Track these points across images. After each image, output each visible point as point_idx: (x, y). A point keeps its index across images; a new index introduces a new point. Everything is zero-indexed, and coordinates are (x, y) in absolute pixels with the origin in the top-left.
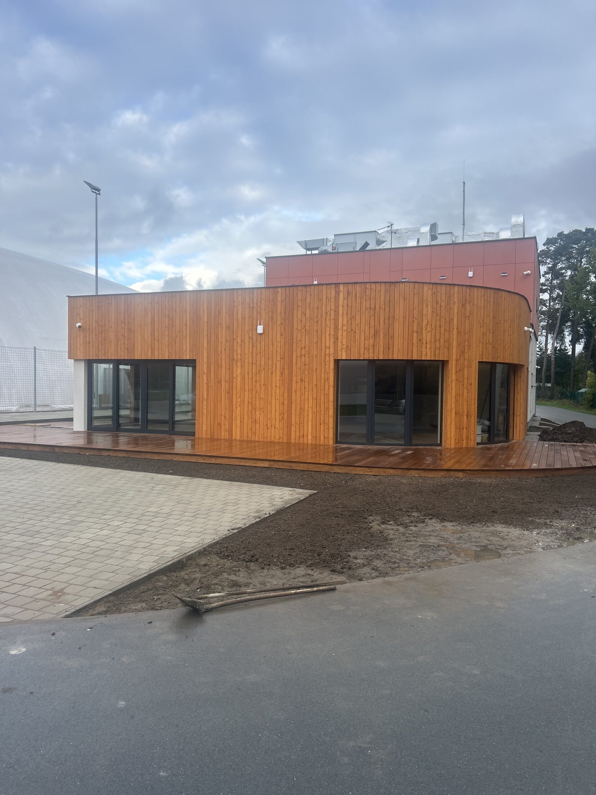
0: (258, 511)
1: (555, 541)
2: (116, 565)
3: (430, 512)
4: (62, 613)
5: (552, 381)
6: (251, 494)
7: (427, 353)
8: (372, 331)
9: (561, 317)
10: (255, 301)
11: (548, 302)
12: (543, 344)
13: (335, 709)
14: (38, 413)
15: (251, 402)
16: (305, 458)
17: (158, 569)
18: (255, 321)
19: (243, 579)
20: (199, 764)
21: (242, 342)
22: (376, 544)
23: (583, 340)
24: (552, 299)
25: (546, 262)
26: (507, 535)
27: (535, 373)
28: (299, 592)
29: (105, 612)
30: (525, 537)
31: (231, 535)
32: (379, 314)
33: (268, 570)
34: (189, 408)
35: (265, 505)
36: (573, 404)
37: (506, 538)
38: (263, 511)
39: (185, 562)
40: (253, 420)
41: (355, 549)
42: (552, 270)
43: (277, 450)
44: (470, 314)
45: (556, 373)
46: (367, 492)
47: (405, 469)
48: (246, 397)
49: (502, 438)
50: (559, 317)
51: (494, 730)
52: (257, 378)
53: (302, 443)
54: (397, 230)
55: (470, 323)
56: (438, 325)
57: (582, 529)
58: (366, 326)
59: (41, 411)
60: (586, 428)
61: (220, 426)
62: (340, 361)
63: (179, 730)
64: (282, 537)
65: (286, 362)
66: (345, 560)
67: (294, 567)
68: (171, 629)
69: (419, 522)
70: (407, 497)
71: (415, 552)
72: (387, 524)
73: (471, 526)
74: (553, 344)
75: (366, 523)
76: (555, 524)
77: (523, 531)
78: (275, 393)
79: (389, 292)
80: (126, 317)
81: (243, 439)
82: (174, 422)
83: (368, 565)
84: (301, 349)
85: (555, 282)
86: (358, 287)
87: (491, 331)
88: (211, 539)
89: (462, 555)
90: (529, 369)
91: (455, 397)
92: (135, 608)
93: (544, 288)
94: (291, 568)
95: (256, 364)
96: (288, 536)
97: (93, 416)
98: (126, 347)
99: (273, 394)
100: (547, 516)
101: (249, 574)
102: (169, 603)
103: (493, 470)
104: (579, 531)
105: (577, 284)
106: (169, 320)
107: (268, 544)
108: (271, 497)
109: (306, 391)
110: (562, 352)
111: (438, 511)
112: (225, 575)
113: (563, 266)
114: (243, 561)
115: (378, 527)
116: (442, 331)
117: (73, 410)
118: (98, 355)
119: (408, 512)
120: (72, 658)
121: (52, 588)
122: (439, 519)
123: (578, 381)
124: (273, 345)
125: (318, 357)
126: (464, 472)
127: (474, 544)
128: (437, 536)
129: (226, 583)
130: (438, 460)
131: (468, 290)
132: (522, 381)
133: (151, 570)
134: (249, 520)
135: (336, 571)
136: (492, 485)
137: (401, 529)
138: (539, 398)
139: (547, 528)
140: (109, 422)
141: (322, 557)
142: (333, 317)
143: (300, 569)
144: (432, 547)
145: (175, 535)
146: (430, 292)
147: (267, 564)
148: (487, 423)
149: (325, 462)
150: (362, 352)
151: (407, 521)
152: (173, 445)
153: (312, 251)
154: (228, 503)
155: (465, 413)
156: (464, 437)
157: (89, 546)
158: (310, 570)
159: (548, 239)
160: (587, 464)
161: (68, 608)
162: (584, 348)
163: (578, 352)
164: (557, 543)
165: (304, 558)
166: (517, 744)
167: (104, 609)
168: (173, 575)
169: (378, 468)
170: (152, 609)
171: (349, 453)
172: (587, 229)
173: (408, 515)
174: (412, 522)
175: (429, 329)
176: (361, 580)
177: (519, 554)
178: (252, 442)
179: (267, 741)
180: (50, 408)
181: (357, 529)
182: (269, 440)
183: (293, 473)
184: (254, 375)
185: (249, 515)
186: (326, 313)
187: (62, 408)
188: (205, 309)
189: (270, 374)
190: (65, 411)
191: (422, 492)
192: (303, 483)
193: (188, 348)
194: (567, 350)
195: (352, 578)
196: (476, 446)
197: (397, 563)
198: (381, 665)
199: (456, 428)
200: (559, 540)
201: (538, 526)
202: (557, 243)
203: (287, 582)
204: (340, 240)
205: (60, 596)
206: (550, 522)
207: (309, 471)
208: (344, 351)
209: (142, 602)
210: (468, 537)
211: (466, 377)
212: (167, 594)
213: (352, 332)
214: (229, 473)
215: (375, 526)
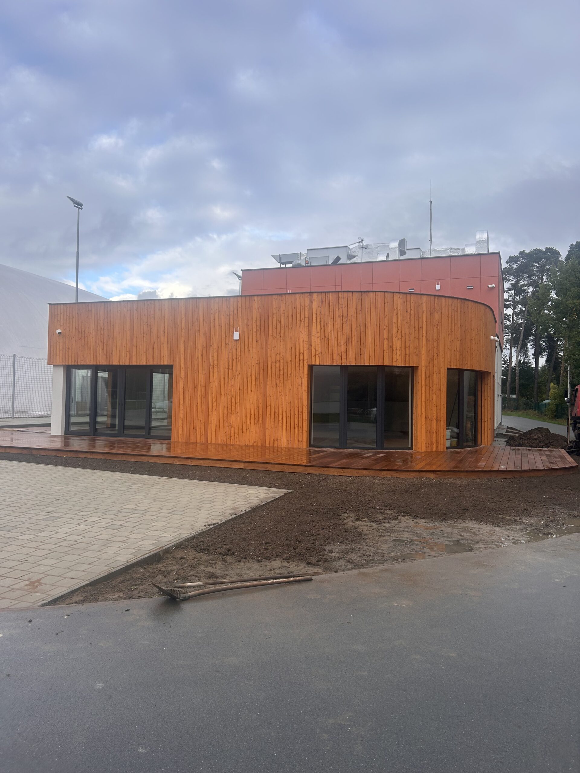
0: (233, 509)
1: (526, 536)
2: (94, 558)
3: (403, 509)
4: (40, 602)
5: (516, 393)
6: (227, 493)
7: (397, 360)
8: (345, 337)
9: (524, 331)
10: (232, 309)
11: (512, 316)
12: (508, 357)
13: (313, 690)
14: (15, 419)
15: (226, 407)
16: (279, 459)
17: (135, 561)
18: (231, 328)
19: (220, 571)
20: (178, 741)
21: (218, 348)
22: (351, 539)
23: (545, 353)
24: (515, 314)
25: (509, 279)
26: (479, 531)
27: (500, 383)
28: (276, 582)
29: (82, 601)
30: (496, 533)
31: (207, 530)
32: (351, 322)
33: (245, 563)
34: (165, 416)
35: (241, 503)
36: (538, 414)
37: (478, 533)
38: (239, 508)
39: (162, 555)
40: (229, 425)
41: (330, 543)
42: (514, 286)
43: (252, 453)
44: (438, 323)
45: (521, 385)
46: (341, 491)
47: (377, 470)
48: (222, 401)
49: (470, 444)
50: (522, 331)
51: (472, 708)
52: (233, 383)
53: (277, 446)
54: (367, 245)
55: (439, 331)
56: (408, 332)
57: (551, 526)
58: (339, 333)
59: (18, 418)
60: (551, 434)
61: (195, 429)
62: (314, 367)
63: (157, 710)
64: (258, 532)
65: (262, 367)
66: (320, 553)
67: (270, 560)
68: (148, 616)
69: (392, 519)
70: (380, 496)
71: (389, 546)
72: (361, 520)
73: (443, 523)
74: (517, 357)
75: (341, 520)
76: (524, 521)
77: (493, 527)
78: (251, 398)
79: (360, 301)
80: (106, 324)
81: (218, 443)
82: (150, 428)
83: (343, 559)
84: (276, 355)
85: (518, 298)
86: (331, 296)
87: (458, 339)
88: (188, 533)
89: (435, 549)
90: (496, 378)
91: (425, 402)
92: (112, 597)
93: (508, 303)
94: (267, 561)
95: (232, 369)
96: (264, 531)
97: (70, 422)
98: (105, 353)
99: (249, 398)
100: (517, 513)
101: (226, 566)
102: (146, 593)
103: (463, 472)
104: (548, 527)
105: (539, 299)
106: (147, 327)
107: (244, 539)
108: (247, 496)
109: (280, 395)
110: (526, 364)
111: (411, 508)
112: (202, 568)
113: (525, 283)
114: (220, 555)
115: (352, 524)
116: (412, 338)
117: (51, 417)
118: (77, 360)
119: (382, 509)
120: (49, 643)
121: (29, 579)
122: (412, 516)
123: (542, 391)
124: (248, 351)
125: (293, 363)
126: (435, 472)
127: (446, 539)
128: (410, 532)
129: (203, 575)
130: (409, 463)
131: (436, 300)
132: (488, 387)
133: (128, 562)
134: (225, 517)
135: (312, 564)
136: (462, 485)
137: (375, 525)
138: (504, 408)
139: (517, 525)
140: (87, 427)
141: (297, 550)
142: (306, 324)
143: (276, 562)
144: (406, 542)
145: (151, 530)
146: (400, 301)
147: (243, 557)
148: (456, 430)
149: (299, 463)
150: (335, 357)
151: (381, 518)
152: (149, 448)
153: (287, 265)
154: (204, 501)
155: (435, 417)
156: (434, 441)
157: (66, 540)
158: (286, 563)
159: (510, 257)
160: (554, 466)
161: (45, 597)
162: (547, 361)
163: (541, 365)
164: (528, 538)
165: (280, 551)
166: (496, 721)
167: (81, 598)
168: (150, 567)
169: (351, 468)
170: (129, 598)
171: (323, 455)
172: (547, 249)
173: (381, 513)
174: (385, 519)
175: (399, 336)
176: (336, 572)
177: (491, 547)
178: (226, 445)
179: (246, 719)
180: (28, 415)
181: (332, 525)
182: (244, 444)
183: (268, 474)
184: (229, 380)
185: (225, 512)
186: (301, 321)
187: (40, 415)
188: (183, 316)
189: (245, 379)
190: (42, 417)
191: (394, 491)
192: (277, 483)
193: (166, 354)
194: (530, 363)
195: (327, 570)
196: (446, 450)
197: (371, 556)
198: (359, 648)
199: (426, 432)
200: (529, 536)
201: (508, 523)
202: (519, 261)
203: (264, 573)
204: (313, 255)
205: (37, 586)
206: (520, 519)
207: (283, 472)
208: (317, 356)
209: (119, 592)
210: (440, 532)
211: (435, 382)
212: (145, 584)
213: (326, 339)
214: (204, 474)
215: (350, 522)
